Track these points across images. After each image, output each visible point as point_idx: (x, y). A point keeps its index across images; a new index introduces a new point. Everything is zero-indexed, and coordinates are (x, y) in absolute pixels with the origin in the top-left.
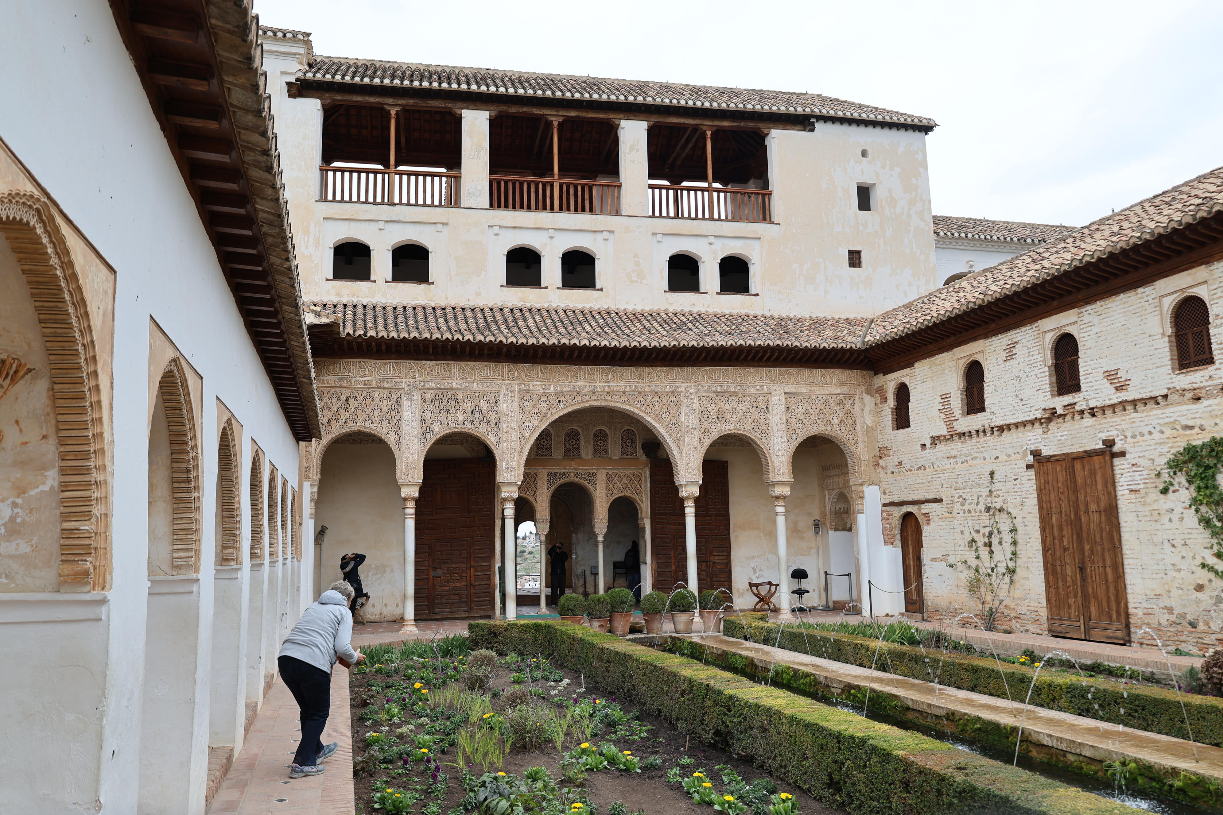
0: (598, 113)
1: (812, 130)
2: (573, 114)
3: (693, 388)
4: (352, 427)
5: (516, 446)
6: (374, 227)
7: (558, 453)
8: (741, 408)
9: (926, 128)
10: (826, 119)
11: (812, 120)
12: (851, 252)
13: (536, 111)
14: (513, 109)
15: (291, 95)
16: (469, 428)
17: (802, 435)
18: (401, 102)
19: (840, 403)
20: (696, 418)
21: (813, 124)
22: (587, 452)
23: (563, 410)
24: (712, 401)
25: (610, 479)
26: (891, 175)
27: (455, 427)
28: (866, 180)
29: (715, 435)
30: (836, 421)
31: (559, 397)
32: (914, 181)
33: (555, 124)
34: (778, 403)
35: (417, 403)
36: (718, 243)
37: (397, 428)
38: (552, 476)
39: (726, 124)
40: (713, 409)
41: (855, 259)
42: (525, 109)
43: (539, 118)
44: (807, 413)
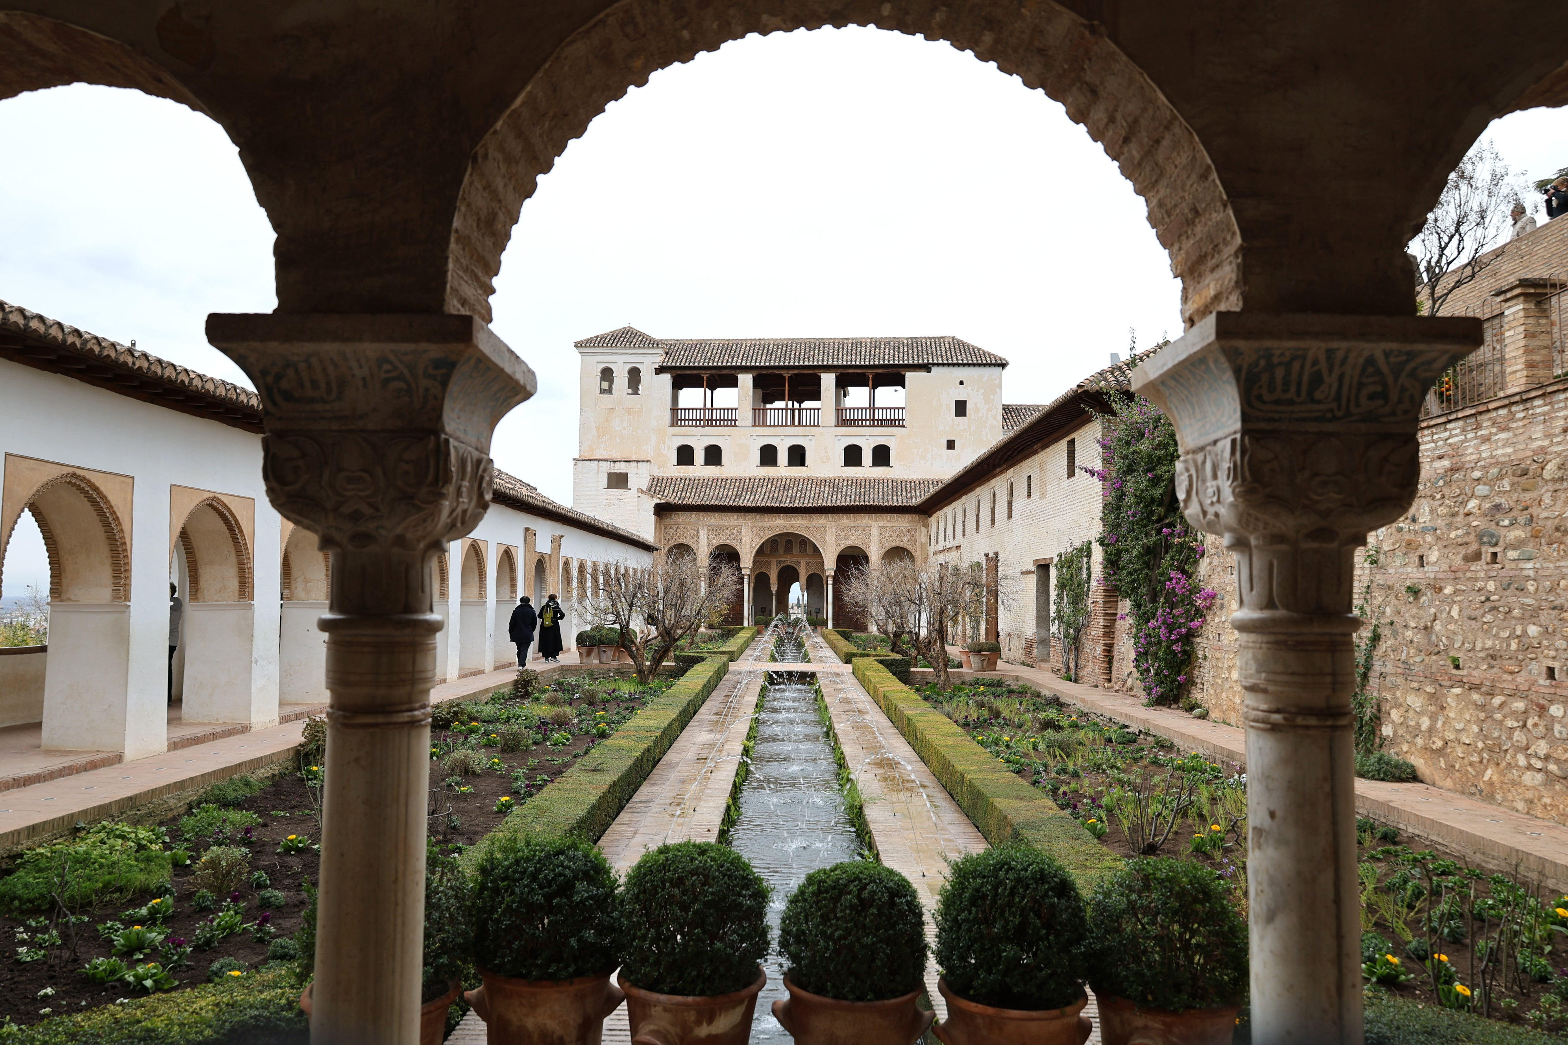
0: (810, 371)
2: (796, 372)
3: (832, 524)
4: (678, 542)
5: (748, 551)
6: (695, 438)
7: (781, 551)
8: (857, 533)
9: (1003, 365)
10: (938, 365)
11: (930, 366)
12: (949, 441)
13: (777, 372)
14: (765, 372)
15: (657, 374)
16: (728, 542)
17: (888, 546)
18: (709, 372)
19: (909, 531)
20: (833, 538)
21: (931, 369)
22: (796, 550)
23: (770, 534)
24: (842, 530)
25: (807, 564)
26: (977, 394)
27: (722, 542)
28: (964, 398)
29: (843, 547)
30: (905, 540)
31: (769, 528)
32: (992, 397)
33: (786, 375)
34: (875, 531)
35: (705, 531)
36: (872, 439)
37: (697, 542)
38: (779, 562)
39: (880, 371)
40: (843, 534)
41: (951, 445)
42: (771, 371)
43: (781, 375)
44: (891, 536)
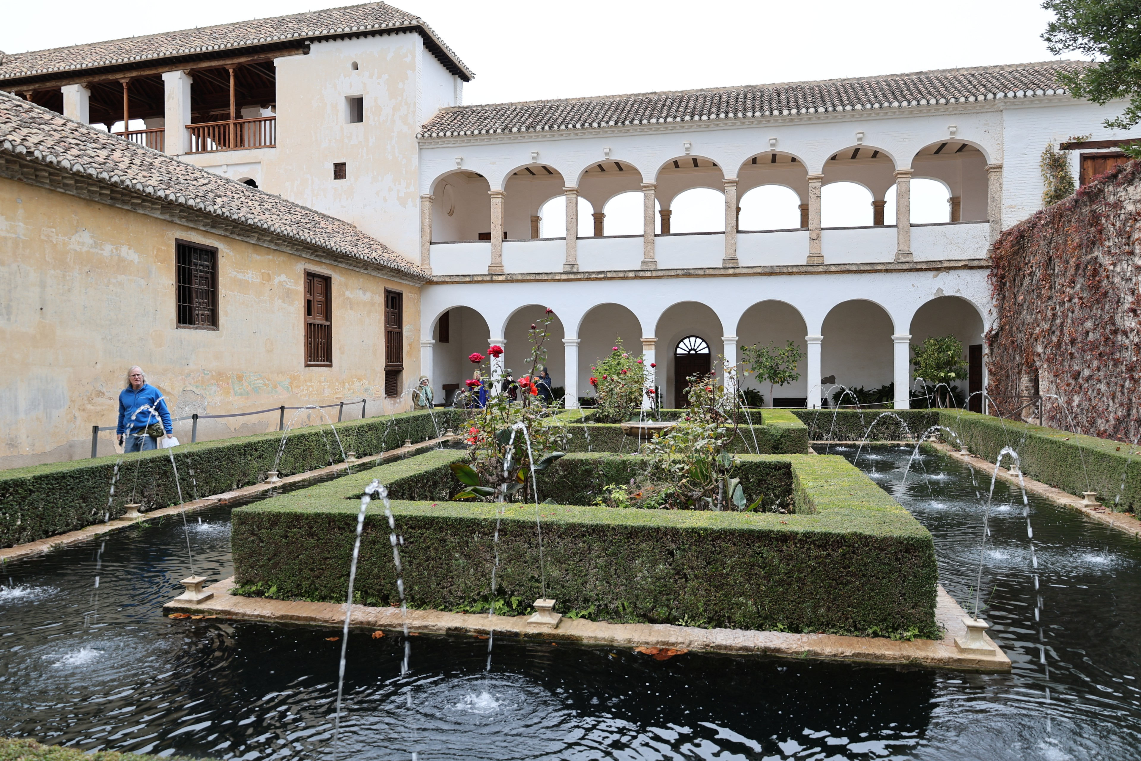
0: (151, 70)
1: (306, 53)
2: (134, 74)
10: (319, 39)
11: (307, 43)
12: (336, 165)
13: (111, 77)
18: (32, 87)
21: (308, 47)
26: (379, 84)
28: (355, 93)
32: (400, 85)
33: (124, 85)
36: (231, 171)
39: (242, 60)
41: (340, 171)
42: (104, 77)
43: (114, 82)
